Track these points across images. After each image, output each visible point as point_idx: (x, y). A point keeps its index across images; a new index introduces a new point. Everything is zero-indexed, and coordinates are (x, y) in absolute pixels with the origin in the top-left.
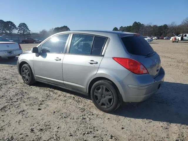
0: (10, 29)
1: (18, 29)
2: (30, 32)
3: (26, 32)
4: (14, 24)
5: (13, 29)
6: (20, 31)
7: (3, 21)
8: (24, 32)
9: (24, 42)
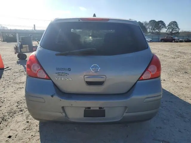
0: (159, 28)
1: (167, 28)
2: (179, 30)
3: (175, 30)
4: (164, 23)
5: (163, 28)
6: (168, 30)
7: (155, 21)
8: (172, 31)
9: (163, 41)
